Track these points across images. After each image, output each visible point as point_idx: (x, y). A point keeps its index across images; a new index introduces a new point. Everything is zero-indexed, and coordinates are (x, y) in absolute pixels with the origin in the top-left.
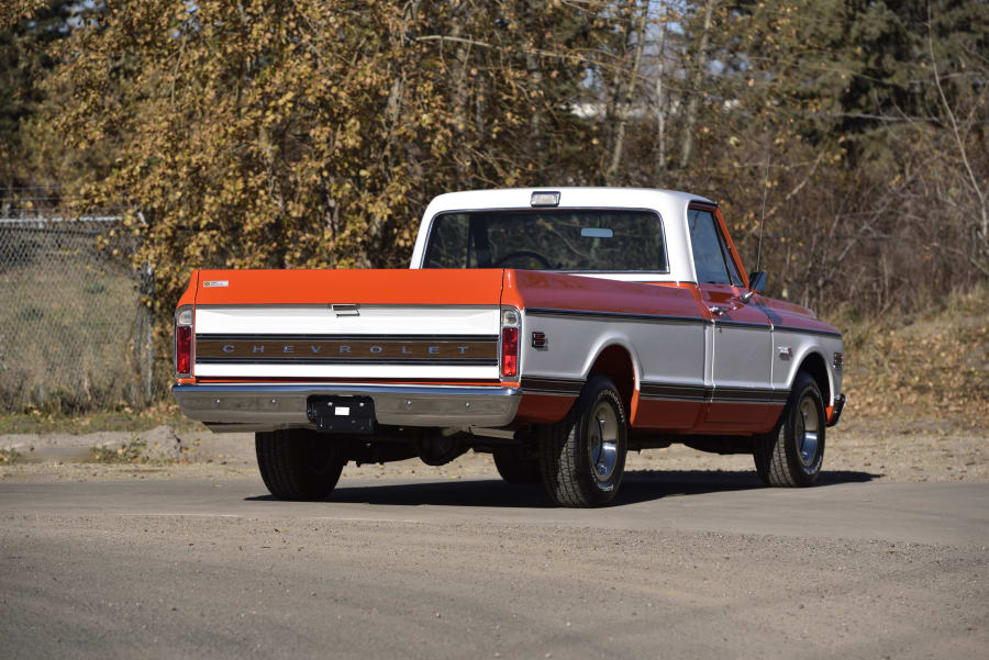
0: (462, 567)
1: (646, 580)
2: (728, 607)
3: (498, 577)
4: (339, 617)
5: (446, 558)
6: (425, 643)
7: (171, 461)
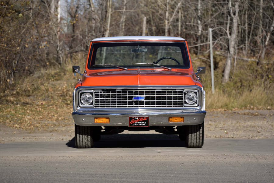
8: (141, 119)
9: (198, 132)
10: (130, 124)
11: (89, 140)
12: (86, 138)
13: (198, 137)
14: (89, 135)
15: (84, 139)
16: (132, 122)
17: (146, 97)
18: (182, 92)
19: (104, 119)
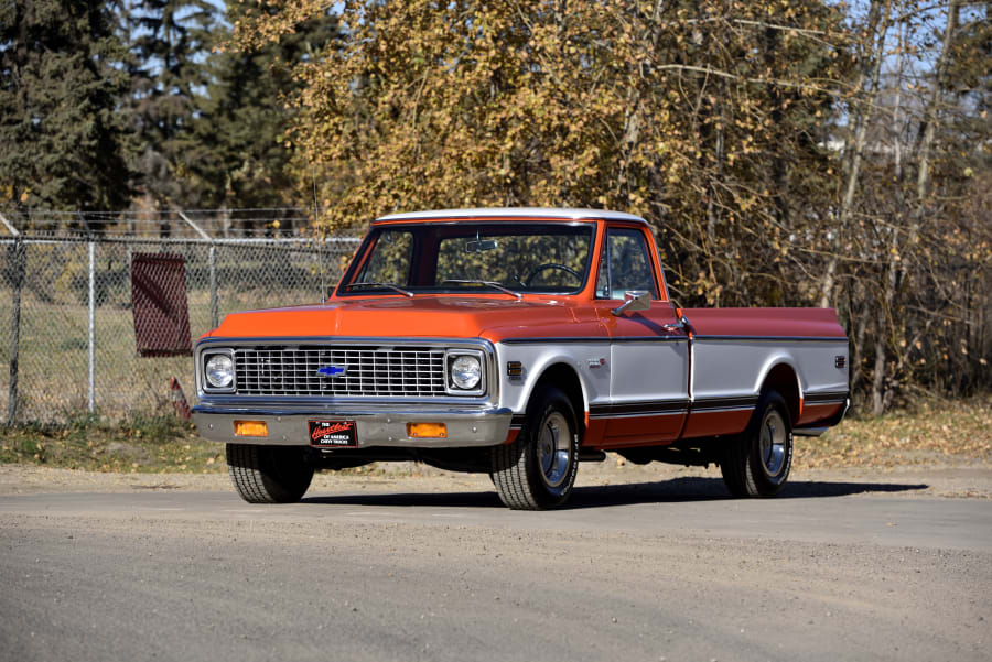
0: (653, 576)
1: (832, 590)
2: (906, 618)
3: (685, 585)
4: (516, 620)
5: (639, 566)
6: (594, 646)
7: (404, 474)
8: (337, 428)
9: (514, 468)
10: (313, 441)
11: (260, 482)
12: (249, 475)
13: (516, 481)
14: (256, 469)
15: (245, 478)
16: (317, 433)
17: (351, 367)
18: (441, 355)
19: (258, 426)
